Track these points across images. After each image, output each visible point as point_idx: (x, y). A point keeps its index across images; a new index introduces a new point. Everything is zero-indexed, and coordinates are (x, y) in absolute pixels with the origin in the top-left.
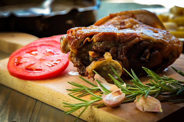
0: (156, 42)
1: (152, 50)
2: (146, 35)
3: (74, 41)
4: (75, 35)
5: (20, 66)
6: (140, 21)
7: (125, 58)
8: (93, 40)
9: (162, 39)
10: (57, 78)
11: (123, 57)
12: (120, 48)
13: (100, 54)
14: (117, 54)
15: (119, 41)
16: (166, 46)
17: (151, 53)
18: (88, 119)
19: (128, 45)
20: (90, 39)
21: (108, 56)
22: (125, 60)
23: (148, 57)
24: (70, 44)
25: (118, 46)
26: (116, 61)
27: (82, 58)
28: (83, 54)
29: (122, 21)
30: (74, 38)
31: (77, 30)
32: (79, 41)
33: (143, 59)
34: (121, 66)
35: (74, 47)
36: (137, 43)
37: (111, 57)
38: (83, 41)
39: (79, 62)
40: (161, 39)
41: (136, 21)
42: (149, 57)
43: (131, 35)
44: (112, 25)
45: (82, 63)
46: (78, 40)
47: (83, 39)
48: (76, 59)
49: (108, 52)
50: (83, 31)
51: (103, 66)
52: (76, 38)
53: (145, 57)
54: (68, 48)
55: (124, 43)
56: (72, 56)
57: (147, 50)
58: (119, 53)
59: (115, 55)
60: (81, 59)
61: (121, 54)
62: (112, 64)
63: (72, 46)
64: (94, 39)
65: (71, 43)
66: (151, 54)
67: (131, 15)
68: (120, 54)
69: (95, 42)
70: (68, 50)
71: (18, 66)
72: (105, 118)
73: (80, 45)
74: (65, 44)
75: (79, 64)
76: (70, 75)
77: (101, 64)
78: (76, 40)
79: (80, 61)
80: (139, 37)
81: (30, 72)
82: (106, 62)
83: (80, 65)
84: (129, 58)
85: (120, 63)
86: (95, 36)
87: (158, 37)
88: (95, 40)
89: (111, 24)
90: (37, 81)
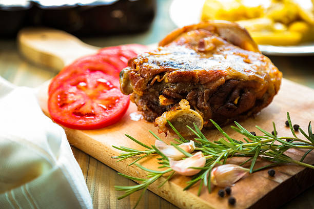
0: (248, 81)
1: (242, 92)
2: (234, 71)
3: (138, 81)
4: (140, 72)
5: (65, 109)
6: (225, 39)
7: (207, 106)
8: (164, 80)
9: (256, 75)
10: (115, 126)
11: (205, 105)
12: (201, 92)
13: (174, 101)
14: (196, 100)
15: (199, 82)
16: (260, 84)
17: (241, 95)
18: (160, 194)
19: (211, 88)
20: (161, 78)
21: (184, 105)
22: (206, 109)
23: (236, 102)
24: (134, 85)
25: (197, 89)
26: (195, 111)
27: (149, 101)
28: (151, 96)
29: (201, 40)
30: (138, 76)
31: (141, 62)
32: (145, 81)
33: (230, 104)
34: (202, 118)
35: (139, 89)
36: (224, 84)
37: (189, 106)
38: (151, 80)
39: (145, 106)
40: (254, 75)
41: (220, 39)
42: (238, 101)
43: (215, 73)
44: (187, 44)
45: (148, 107)
46: (145, 78)
47: (150, 77)
48: (142, 102)
49: (184, 100)
50: (150, 65)
51: (178, 117)
52: (141, 76)
53: (232, 102)
54: (130, 88)
55: (206, 84)
56: (135, 98)
57: (236, 92)
58: (199, 99)
59: (194, 103)
60: (147, 101)
61: (202, 100)
62: (191, 115)
63: (136, 87)
64: (166, 79)
65: (134, 83)
66: (240, 98)
67: (213, 28)
68: (200, 101)
69: (167, 83)
70: (130, 91)
71: (62, 109)
72: (184, 198)
73: (147, 85)
74: (126, 83)
75: (144, 109)
76: (132, 120)
77: (176, 116)
78: (141, 79)
79: (147, 105)
80: (225, 76)
81: (79, 119)
82: (182, 112)
83: (146, 110)
84: (211, 105)
85: (200, 114)
86: (167, 74)
87: (249, 71)
88: (166, 81)
89: (185, 43)
90: (90, 131)
